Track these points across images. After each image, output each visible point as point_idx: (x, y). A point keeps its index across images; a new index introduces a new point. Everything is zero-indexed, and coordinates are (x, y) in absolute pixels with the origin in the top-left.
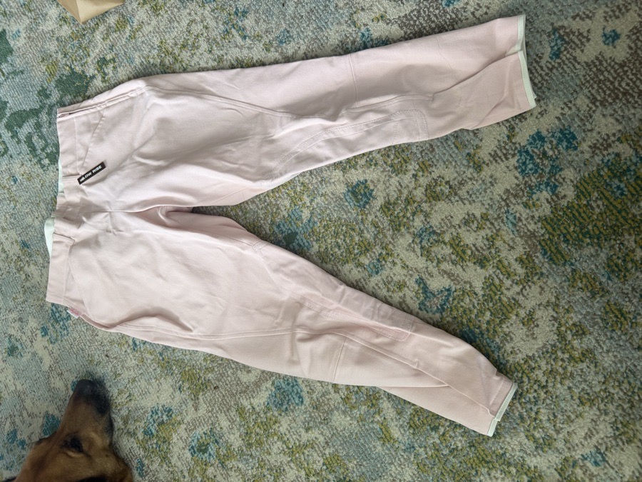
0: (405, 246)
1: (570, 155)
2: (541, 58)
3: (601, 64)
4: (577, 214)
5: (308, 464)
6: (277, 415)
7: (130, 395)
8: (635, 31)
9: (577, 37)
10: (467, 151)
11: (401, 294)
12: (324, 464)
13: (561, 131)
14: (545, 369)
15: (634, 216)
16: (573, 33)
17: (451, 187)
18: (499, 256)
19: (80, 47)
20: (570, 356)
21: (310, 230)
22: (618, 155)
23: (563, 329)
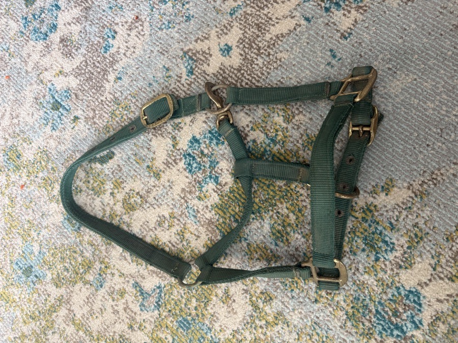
0: (118, 257)
1: (221, 149)
2: (181, 77)
3: (224, 72)
4: (238, 196)
8: (241, 41)
9: (202, 55)
10: (146, 164)
11: (124, 301)
13: (210, 132)
14: (250, 339)
15: (280, 187)
16: (199, 53)
17: (141, 197)
18: (190, 246)
20: (266, 322)
21: (42, 261)
22: (254, 141)
23: (254, 299)
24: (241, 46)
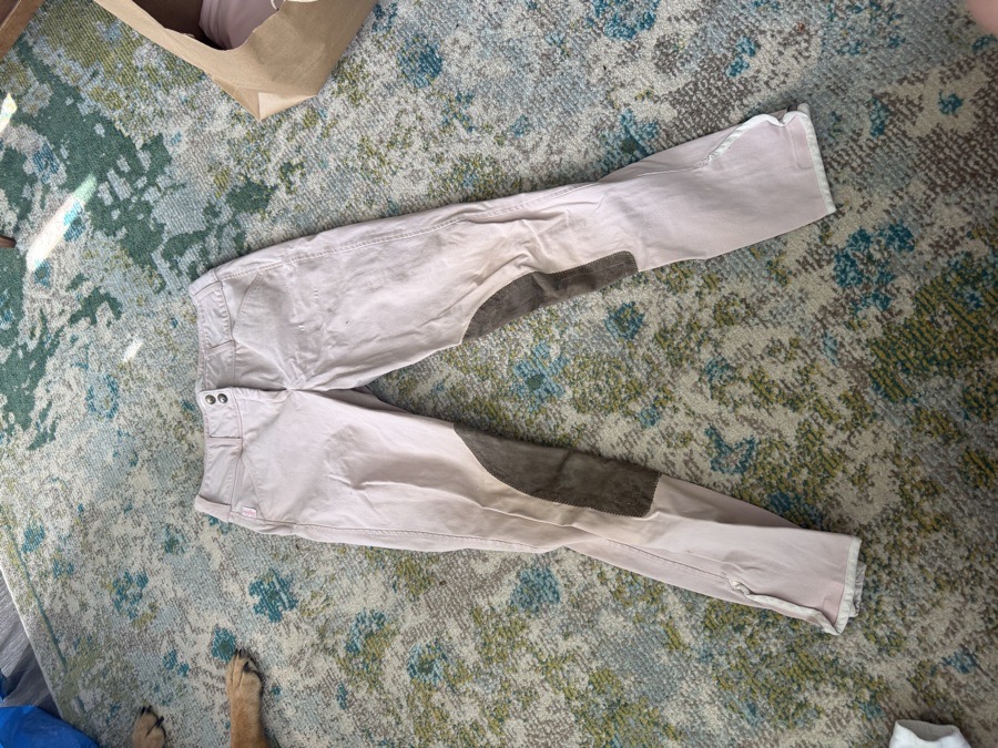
0: (689, 386)
1: (904, 257)
2: (859, 135)
3: (939, 138)
4: (918, 334)
5: (568, 684)
6: (524, 617)
7: (327, 599)
8: (982, 95)
9: (906, 106)
10: (767, 259)
11: (686, 450)
12: (590, 683)
13: (891, 228)
14: (886, 541)
16: (901, 101)
17: (748, 306)
18: (816, 394)
19: (258, 150)
20: (920, 523)
21: (560, 371)
22: (969, 255)
23: (908, 487)
24: (981, 102)
